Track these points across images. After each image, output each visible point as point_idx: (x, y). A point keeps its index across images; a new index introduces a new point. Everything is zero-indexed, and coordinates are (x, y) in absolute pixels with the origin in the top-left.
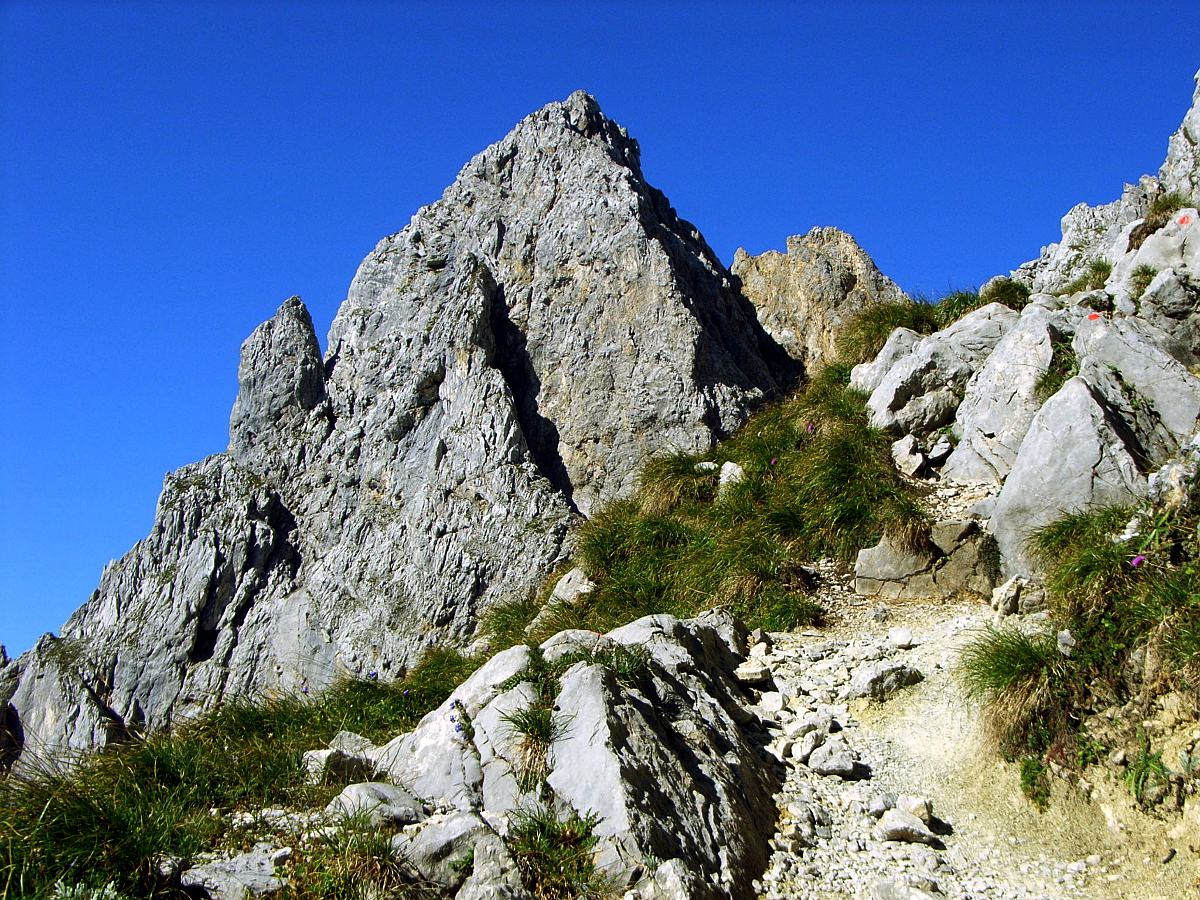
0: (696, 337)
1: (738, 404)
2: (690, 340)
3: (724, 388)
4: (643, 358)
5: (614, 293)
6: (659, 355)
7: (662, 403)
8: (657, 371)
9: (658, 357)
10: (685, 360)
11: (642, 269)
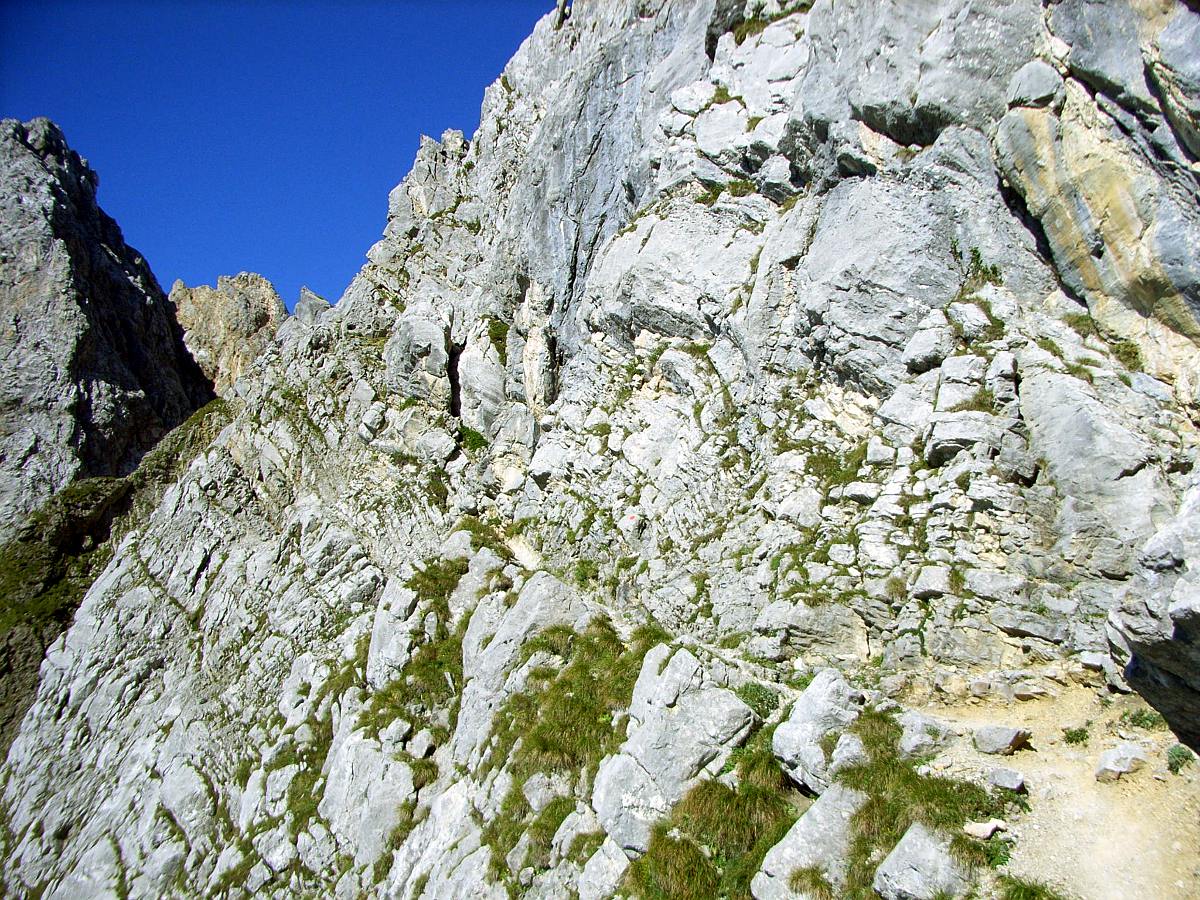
0: (80, 332)
1: (113, 400)
2: (74, 334)
3: (103, 384)
4: (23, 343)
5: (7, 280)
6: (38, 344)
7: (32, 388)
8: (31, 357)
9: (37, 345)
10: (64, 351)
11: (41, 264)
